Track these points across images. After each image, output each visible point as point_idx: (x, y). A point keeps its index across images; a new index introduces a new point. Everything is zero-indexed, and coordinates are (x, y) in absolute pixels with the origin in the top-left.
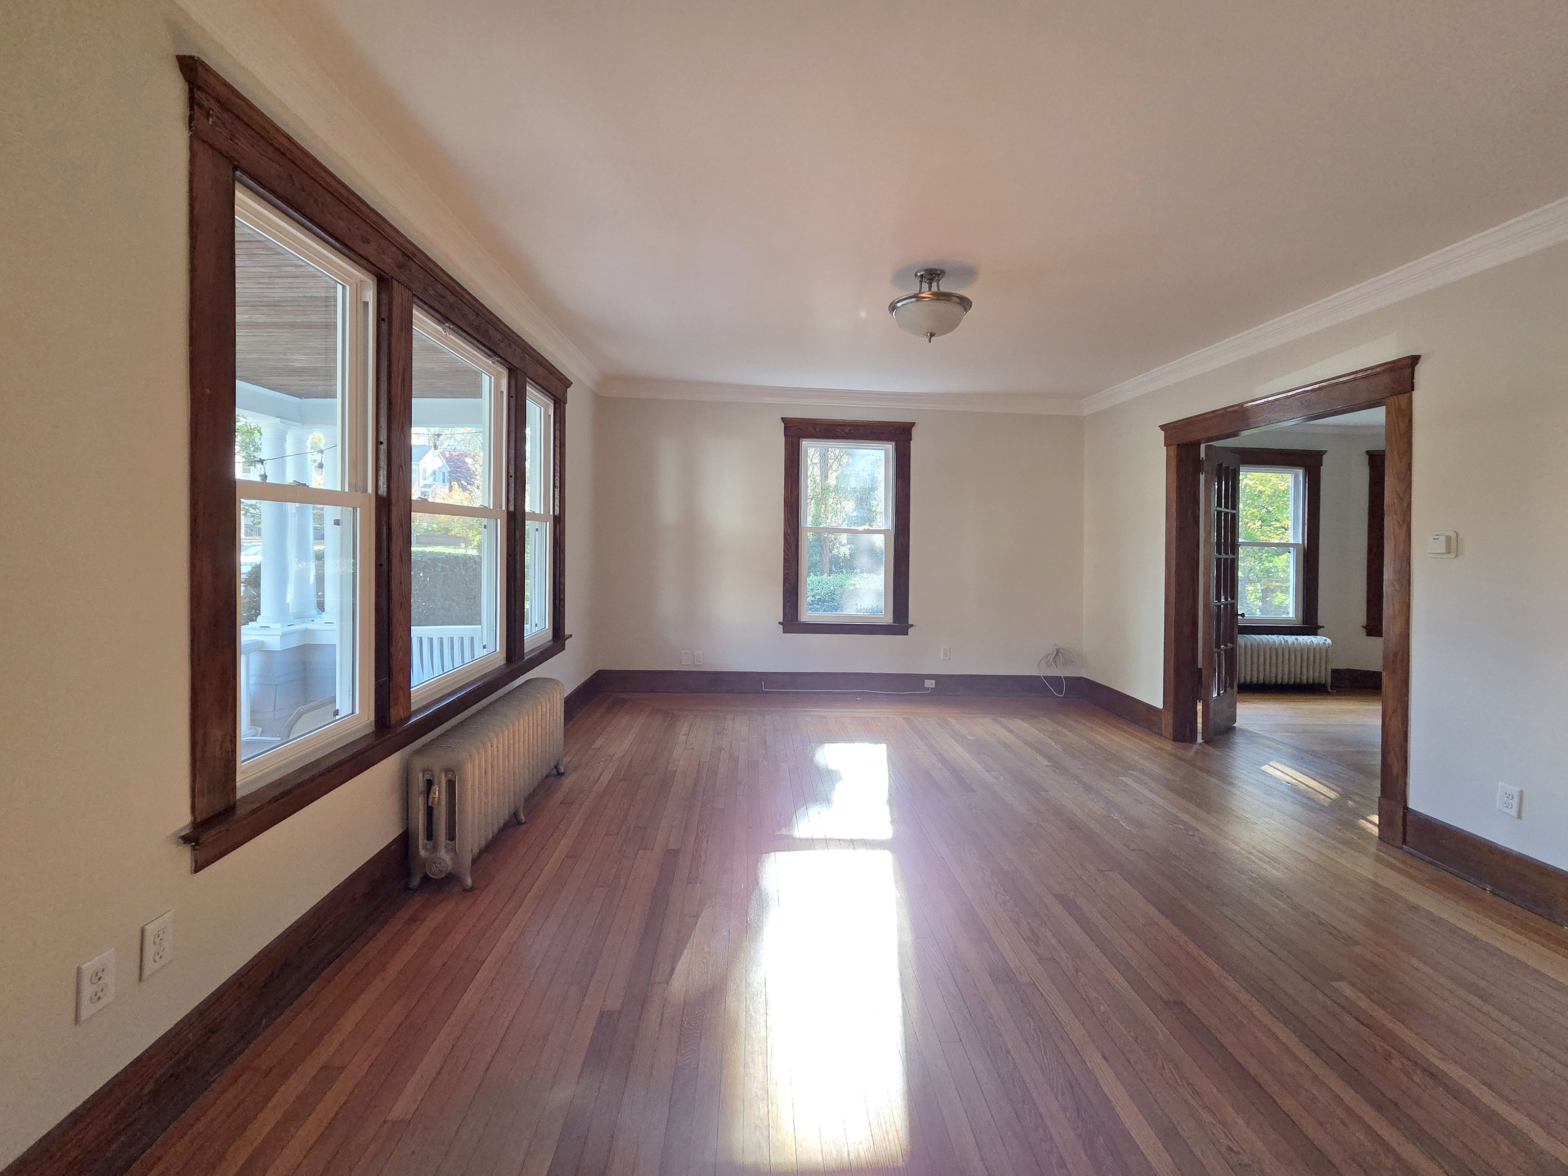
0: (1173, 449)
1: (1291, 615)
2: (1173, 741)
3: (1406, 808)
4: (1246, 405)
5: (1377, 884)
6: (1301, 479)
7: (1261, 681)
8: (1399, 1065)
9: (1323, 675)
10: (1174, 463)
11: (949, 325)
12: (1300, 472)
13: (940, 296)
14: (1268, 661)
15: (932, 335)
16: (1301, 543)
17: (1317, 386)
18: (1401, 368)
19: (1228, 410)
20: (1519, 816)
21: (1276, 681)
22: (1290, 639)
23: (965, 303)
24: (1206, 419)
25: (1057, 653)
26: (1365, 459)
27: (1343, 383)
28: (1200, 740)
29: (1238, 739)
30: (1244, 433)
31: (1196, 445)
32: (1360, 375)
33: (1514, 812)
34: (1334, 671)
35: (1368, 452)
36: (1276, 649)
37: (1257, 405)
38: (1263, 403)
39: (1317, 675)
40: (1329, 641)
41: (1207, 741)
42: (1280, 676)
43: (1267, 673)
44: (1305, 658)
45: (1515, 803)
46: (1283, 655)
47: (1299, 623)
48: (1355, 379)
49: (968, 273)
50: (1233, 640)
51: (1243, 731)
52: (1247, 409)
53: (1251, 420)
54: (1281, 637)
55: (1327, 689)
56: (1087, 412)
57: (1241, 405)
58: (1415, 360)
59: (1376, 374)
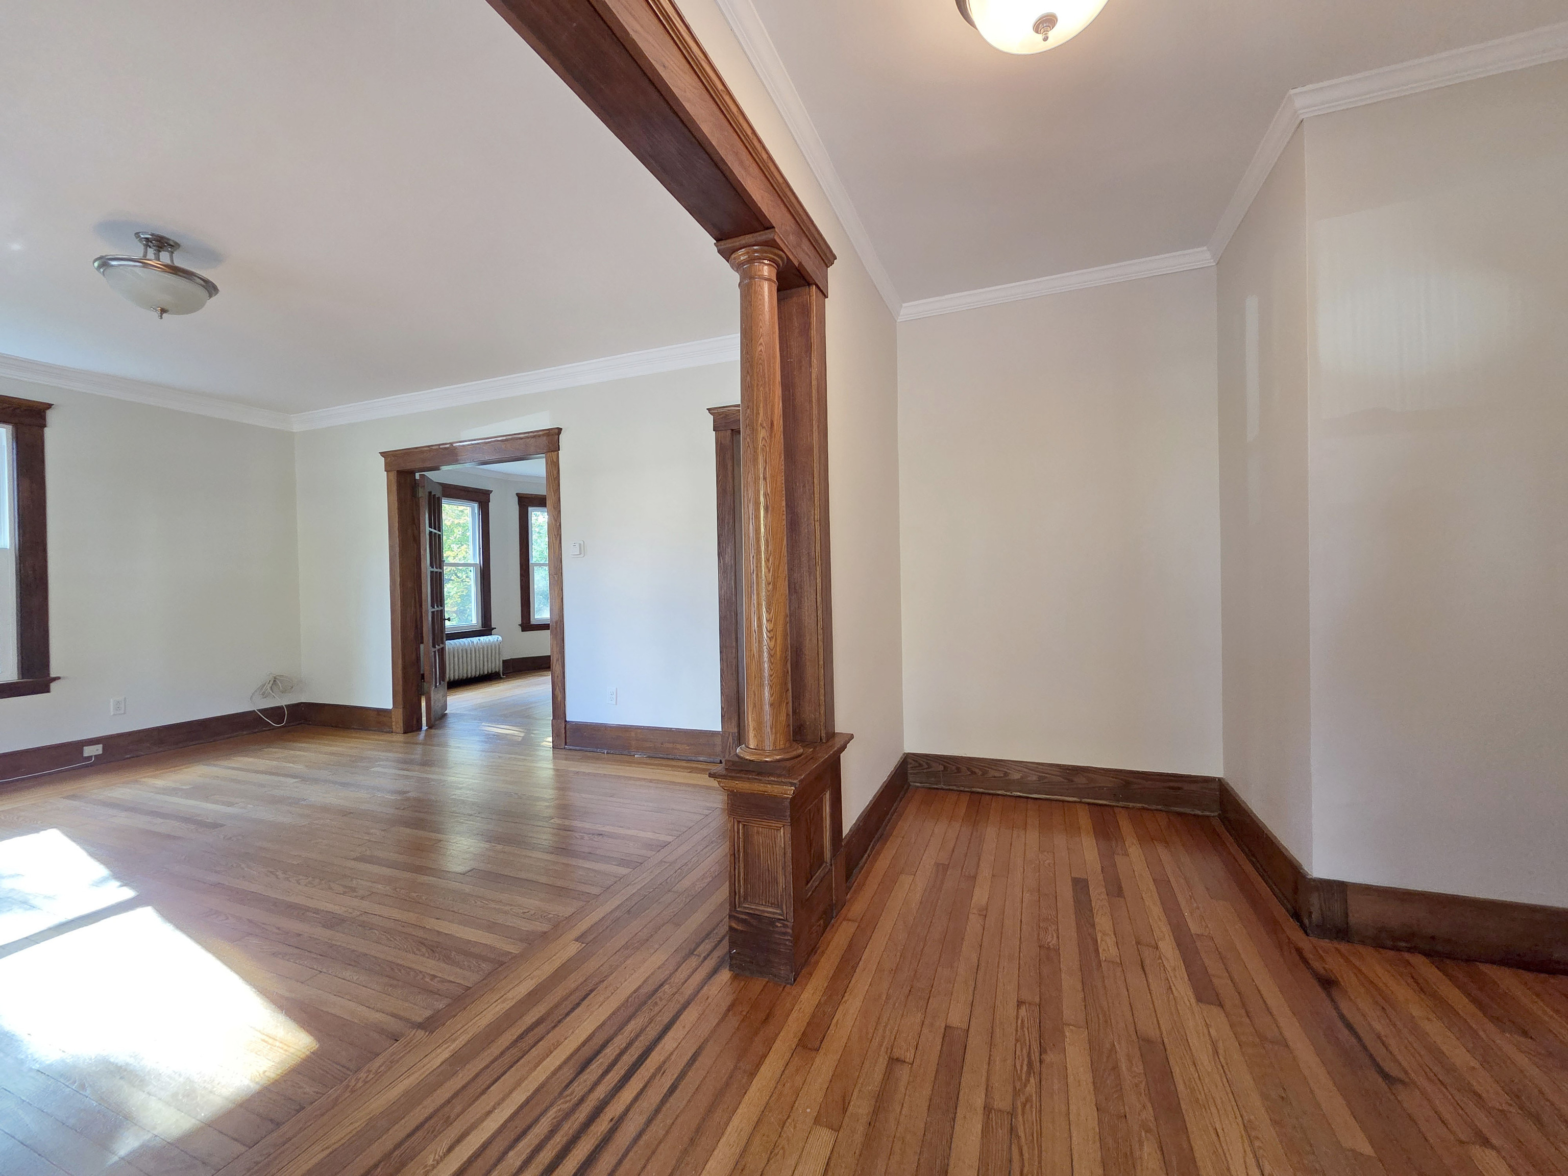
0: (393, 475)
1: (474, 621)
2: (405, 733)
3: (566, 721)
4: (454, 445)
5: (558, 770)
6: (476, 511)
7: (457, 678)
8: (587, 838)
9: (496, 665)
10: (395, 488)
11: (188, 307)
12: (476, 505)
13: (175, 270)
14: (461, 660)
15: (163, 311)
16: (478, 563)
17: (504, 438)
18: (553, 435)
19: (441, 447)
20: (616, 704)
21: (467, 676)
22: (475, 640)
23: (210, 288)
24: (422, 452)
25: (274, 681)
26: (516, 499)
27: (521, 438)
28: (424, 727)
29: (450, 720)
30: (444, 468)
31: (412, 473)
32: (530, 434)
33: (614, 703)
34: (504, 661)
35: (517, 494)
36: (466, 650)
37: (464, 446)
38: (468, 445)
39: (493, 666)
40: (500, 638)
41: (430, 726)
42: (469, 672)
43: (461, 671)
44: (485, 653)
45: (614, 696)
46: (471, 654)
47: (479, 627)
48: (527, 437)
49: (213, 257)
50: (443, 643)
51: (455, 715)
52: (456, 448)
53: (459, 458)
54: (469, 639)
55: (500, 675)
56: (297, 428)
57: (451, 444)
58: (559, 430)
59: (539, 436)
